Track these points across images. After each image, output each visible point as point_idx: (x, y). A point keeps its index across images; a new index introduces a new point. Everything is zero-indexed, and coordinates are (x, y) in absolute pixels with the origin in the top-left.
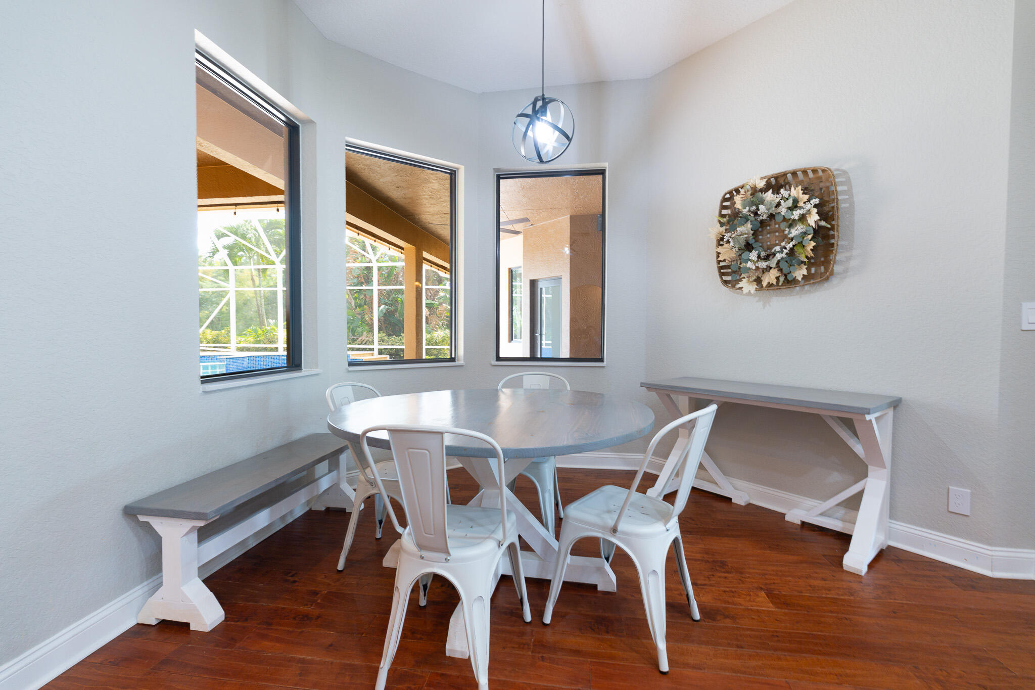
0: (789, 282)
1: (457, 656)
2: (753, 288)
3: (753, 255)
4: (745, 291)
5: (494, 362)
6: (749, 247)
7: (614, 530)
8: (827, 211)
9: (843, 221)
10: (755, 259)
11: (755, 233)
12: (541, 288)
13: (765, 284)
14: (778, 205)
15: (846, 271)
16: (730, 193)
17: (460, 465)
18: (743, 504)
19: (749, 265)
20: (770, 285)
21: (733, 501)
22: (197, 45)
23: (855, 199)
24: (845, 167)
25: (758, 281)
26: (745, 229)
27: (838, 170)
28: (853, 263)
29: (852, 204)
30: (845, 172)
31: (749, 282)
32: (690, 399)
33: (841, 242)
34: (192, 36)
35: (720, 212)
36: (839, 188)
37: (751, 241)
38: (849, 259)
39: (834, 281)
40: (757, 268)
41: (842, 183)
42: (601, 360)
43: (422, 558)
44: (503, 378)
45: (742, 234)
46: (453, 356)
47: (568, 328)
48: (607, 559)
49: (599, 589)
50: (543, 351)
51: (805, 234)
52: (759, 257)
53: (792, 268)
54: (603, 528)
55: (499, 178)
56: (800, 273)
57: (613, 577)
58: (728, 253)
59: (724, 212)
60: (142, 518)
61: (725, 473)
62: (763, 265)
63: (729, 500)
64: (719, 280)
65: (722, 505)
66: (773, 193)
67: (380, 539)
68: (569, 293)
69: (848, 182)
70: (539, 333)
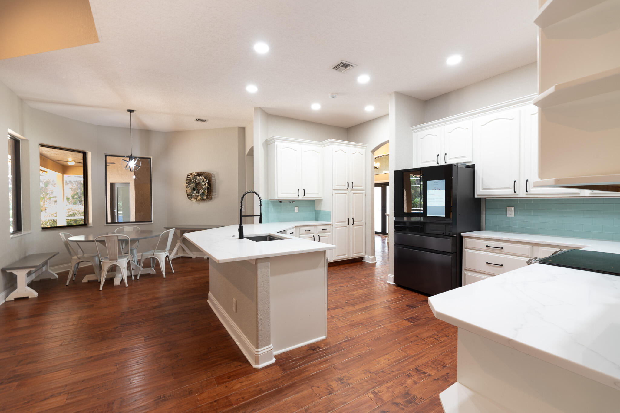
0: (203, 200)
1: (117, 285)
2: (195, 200)
3: (195, 192)
4: (193, 201)
5: (106, 225)
6: (194, 189)
7: (154, 255)
8: (210, 183)
9: (213, 186)
10: (195, 193)
11: (196, 186)
12: (117, 188)
13: (198, 200)
14: (200, 180)
15: (215, 197)
16: (190, 174)
17: (91, 264)
18: (195, 257)
19: (194, 194)
20: (199, 200)
21: (193, 257)
22: (8, 133)
23: (216, 181)
24: (214, 173)
25: (196, 199)
26: (193, 185)
27: (213, 174)
28: (216, 196)
29: (215, 182)
30: (214, 175)
31: (194, 199)
32: (180, 230)
33: (213, 190)
34: (7, 130)
35: (187, 179)
36: (212, 178)
37: (195, 188)
38: (215, 195)
39: (213, 200)
40: (196, 195)
41: (213, 177)
42: (151, 221)
43: (110, 262)
44: (116, 229)
45: (192, 186)
46: (86, 223)
47: (134, 207)
48: (153, 268)
49: (151, 274)
50: (119, 218)
51: (206, 188)
52: (196, 192)
53: (203, 196)
54: (151, 255)
55: (106, 156)
56: (205, 197)
57: (155, 271)
58: (189, 190)
59: (188, 179)
60: (8, 271)
61: (191, 251)
62: (197, 195)
63: (191, 257)
64: (187, 197)
65: (190, 260)
66: (199, 177)
67: (74, 280)
68: (134, 191)
69: (214, 177)
70: (117, 209)
